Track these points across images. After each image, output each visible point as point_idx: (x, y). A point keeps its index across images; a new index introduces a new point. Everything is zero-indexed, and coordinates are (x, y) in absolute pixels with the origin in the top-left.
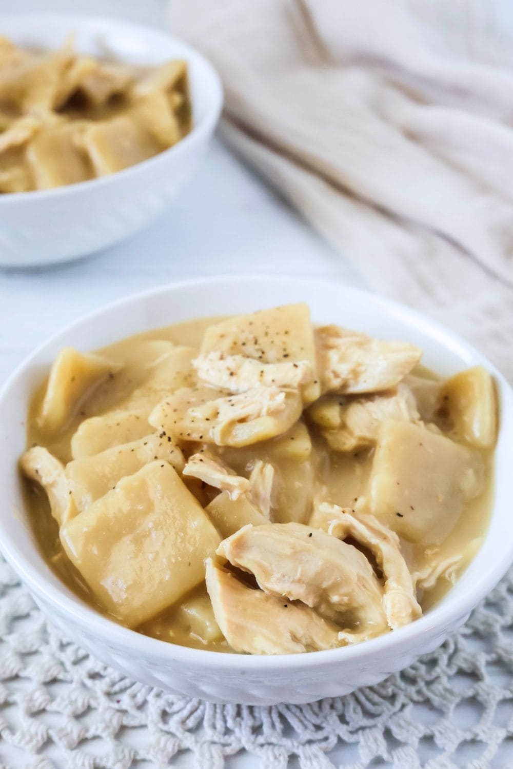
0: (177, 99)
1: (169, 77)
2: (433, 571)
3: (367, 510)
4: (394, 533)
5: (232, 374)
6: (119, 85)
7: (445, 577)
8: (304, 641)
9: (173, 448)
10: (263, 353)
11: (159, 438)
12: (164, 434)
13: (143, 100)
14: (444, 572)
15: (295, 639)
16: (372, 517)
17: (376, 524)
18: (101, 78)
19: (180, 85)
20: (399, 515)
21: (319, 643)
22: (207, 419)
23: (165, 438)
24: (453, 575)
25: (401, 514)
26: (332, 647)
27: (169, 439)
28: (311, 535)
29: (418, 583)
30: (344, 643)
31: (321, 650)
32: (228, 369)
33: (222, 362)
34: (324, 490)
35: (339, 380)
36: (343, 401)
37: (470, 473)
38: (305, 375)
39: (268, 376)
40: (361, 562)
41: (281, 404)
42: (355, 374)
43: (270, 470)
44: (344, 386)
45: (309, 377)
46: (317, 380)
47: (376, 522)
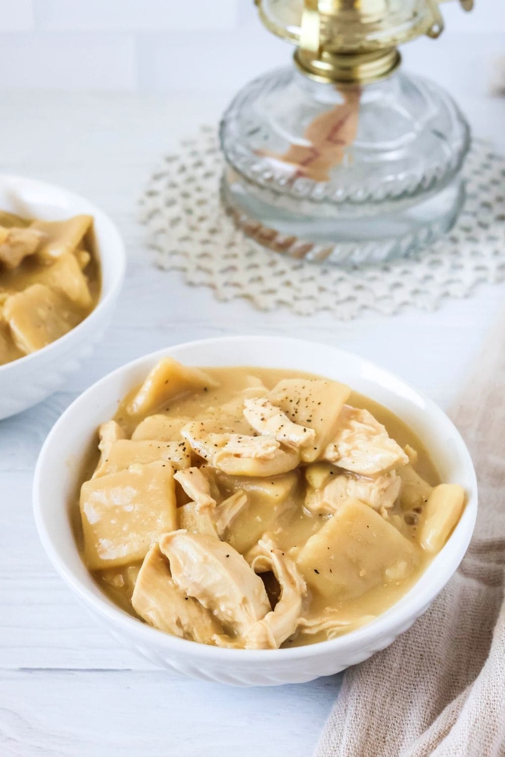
2: (320, 624)
3: (293, 558)
4: (305, 583)
5: (263, 419)
7: (326, 632)
8: (185, 628)
9: (184, 457)
10: (296, 412)
11: (178, 446)
12: (183, 444)
14: (328, 628)
15: (179, 623)
16: (294, 564)
17: (293, 570)
19: (88, 243)
20: (316, 571)
21: (196, 635)
22: (216, 445)
23: (182, 447)
24: (334, 634)
25: (318, 572)
26: (204, 642)
27: (184, 449)
28: (228, 556)
29: (301, 627)
30: (213, 643)
31: (196, 641)
32: (262, 415)
33: (263, 408)
35: (336, 454)
36: (335, 471)
37: (402, 565)
38: (308, 440)
39: (284, 431)
40: (256, 591)
41: (269, 454)
42: (349, 454)
43: (244, 500)
44: (337, 460)
45: (312, 443)
46: (318, 447)
47: (295, 569)
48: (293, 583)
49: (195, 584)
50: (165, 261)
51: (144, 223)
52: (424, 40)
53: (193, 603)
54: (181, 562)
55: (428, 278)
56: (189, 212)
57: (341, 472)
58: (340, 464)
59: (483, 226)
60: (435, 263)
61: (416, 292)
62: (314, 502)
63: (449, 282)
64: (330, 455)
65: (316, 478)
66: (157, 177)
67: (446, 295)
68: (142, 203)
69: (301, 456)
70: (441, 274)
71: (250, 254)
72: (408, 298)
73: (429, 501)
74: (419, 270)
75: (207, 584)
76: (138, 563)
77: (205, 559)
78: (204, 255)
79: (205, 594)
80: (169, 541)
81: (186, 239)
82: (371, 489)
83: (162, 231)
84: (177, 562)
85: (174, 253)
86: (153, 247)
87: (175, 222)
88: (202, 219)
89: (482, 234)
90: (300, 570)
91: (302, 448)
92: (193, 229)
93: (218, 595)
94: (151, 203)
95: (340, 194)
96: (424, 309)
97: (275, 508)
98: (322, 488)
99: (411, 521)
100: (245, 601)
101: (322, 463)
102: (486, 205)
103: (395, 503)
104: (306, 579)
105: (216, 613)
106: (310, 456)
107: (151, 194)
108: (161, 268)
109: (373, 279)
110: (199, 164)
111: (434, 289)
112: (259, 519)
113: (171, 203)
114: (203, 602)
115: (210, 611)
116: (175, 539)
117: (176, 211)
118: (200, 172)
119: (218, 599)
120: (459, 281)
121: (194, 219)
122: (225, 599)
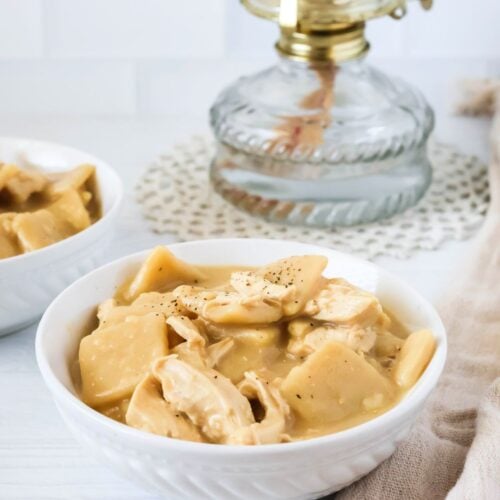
0: (88, 196)
1: (81, 179)
3: (277, 386)
5: (248, 285)
6: (38, 187)
9: (176, 311)
10: (279, 280)
11: (170, 302)
12: (175, 301)
13: (59, 196)
16: (277, 390)
17: (276, 395)
18: (23, 180)
19: (89, 185)
20: (298, 396)
22: (205, 299)
23: (174, 303)
25: (300, 397)
27: (176, 305)
28: (216, 377)
32: (247, 282)
33: (248, 277)
34: (264, 369)
35: (315, 307)
36: (314, 323)
37: (379, 398)
38: (290, 295)
39: (267, 290)
40: (243, 407)
41: (254, 301)
42: (328, 306)
43: (231, 344)
44: (317, 313)
45: (294, 298)
46: (300, 302)
47: (278, 393)
48: (277, 405)
49: (185, 399)
50: (160, 226)
51: (140, 202)
52: (388, 19)
53: (183, 419)
54: (173, 381)
55: (399, 236)
56: (182, 193)
57: (321, 324)
58: (319, 317)
59: (449, 201)
60: (406, 226)
61: (389, 246)
62: (295, 347)
63: (419, 239)
64: (310, 308)
65: (298, 328)
66: (152, 171)
67: (418, 248)
68: (139, 188)
69: (283, 310)
70: (411, 234)
71: (238, 221)
72: (382, 249)
73: (402, 350)
74: (392, 231)
75: (196, 398)
76: (129, 396)
77: (195, 377)
78: (195, 223)
79: (195, 409)
80: (161, 365)
81: (178, 212)
82: (348, 334)
83: (158, 207)
84: (169, 382)
85: (167, 222)
86: (148, 218)
87: (169, 200)
88: (192, 198)
89: (448, 207)
90: (283, 395)
91: (285, 302)
92: (185, 204)
93: (206, 409)
94: (147, 188)
95: (317, 154)
96: (397, 257)
97: (260, 351)
98: (303, 337)
99: (386, 365)
100: (232, 413)
101: (303, 317)
102: (451, 188)
103: (371, 350)
104: (289, 403)
105: (205, 429)
106: (292, 309)
107: (147, 181)
108: (156, 232)
109: (349, 237)
110: (190, 161)
111: (406, 243)
112: (245, 358)
113: (164, 186)
114: (193, 418)
115: (199, 428)
116: (167, 363)
117: (169, 192)
118: (191, 167)
119: (207, 414)
120: (428, 239)
121: (186, 199)
122: (213, 412)
